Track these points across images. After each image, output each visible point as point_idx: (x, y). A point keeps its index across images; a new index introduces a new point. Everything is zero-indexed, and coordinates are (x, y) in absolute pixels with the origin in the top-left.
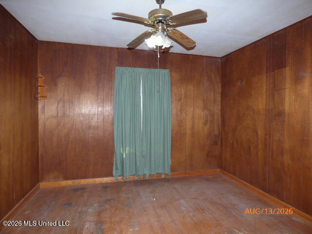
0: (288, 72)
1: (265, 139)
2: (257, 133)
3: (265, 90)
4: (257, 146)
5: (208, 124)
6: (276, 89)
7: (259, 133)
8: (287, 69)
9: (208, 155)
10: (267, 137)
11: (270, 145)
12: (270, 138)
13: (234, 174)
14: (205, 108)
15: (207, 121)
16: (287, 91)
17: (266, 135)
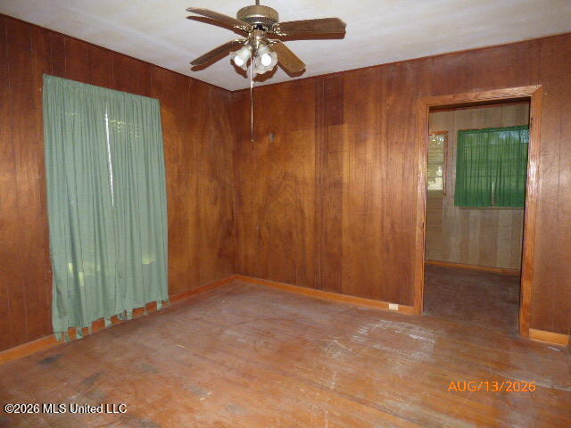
0: (346, 130)
1: (315, 218)
2: (302, 211)
3: (313, 151)
4: (303, 230)
5: (218, 203)
6: (329, 151)
7: (307, 212)
8: (346, 126)
9: (220, 255)
10: (318, 215)
11: (322, 224)
12: (322, 217)
13: (265, 276)
14: (213, 175)
15: (216, 198)
16: (346, 155)
17: (316, 213)
